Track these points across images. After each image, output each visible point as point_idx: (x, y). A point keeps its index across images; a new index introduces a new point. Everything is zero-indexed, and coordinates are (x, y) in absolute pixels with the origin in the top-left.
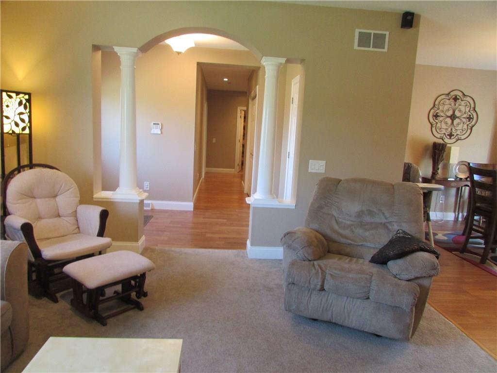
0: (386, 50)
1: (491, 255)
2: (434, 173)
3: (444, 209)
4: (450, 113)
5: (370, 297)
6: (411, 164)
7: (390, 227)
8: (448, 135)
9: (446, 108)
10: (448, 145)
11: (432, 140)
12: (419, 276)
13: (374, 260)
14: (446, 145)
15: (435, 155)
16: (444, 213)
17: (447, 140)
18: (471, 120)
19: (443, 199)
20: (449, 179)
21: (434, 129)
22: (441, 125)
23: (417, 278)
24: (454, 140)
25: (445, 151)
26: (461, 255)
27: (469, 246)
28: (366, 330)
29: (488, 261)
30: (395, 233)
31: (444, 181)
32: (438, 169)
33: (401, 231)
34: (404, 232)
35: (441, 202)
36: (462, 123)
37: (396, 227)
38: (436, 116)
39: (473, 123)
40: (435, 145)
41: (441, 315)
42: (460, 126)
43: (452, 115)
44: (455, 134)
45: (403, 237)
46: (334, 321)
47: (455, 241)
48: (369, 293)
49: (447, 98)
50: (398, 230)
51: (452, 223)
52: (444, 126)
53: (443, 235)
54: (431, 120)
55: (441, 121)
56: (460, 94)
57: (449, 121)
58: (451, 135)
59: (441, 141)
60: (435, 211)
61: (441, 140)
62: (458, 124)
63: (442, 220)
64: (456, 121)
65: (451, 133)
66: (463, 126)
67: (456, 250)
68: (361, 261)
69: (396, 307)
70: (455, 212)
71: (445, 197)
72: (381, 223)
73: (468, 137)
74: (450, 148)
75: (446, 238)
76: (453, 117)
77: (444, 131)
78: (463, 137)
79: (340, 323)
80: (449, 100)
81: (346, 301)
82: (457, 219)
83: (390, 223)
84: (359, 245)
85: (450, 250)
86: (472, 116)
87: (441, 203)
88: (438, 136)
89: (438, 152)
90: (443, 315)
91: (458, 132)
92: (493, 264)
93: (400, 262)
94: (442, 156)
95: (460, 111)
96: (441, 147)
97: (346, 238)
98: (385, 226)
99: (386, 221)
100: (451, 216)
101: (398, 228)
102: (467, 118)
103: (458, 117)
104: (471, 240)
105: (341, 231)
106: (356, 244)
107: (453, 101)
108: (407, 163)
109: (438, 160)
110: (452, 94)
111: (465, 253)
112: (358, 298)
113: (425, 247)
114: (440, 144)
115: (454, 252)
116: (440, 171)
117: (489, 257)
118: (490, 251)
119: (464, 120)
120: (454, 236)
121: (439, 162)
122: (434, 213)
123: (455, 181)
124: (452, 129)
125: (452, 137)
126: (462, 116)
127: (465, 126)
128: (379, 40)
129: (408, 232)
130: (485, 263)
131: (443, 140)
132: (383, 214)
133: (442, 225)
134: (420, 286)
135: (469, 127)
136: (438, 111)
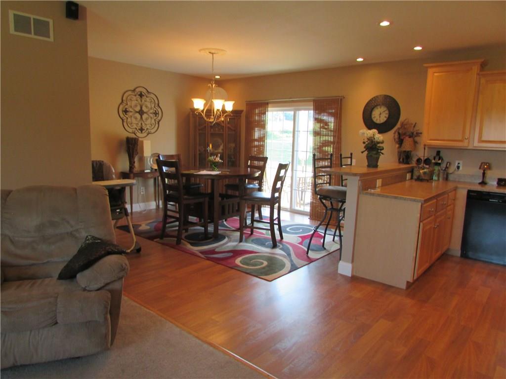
0: (51, 39)
1: (184, 235)
2: (132, 167)
3: (146, 199)
4: (138, 109)
5: (58, 321)
6: (103, 161)
7: (78, 235)
8: (139, 129)
9: (134, 103)
10: (140, 139)
11: (125, 134)
12: (109, 281)
13: (62, 277)
14: (138, 140)
15: (129, 150)
16: (147, 203)
17: (139, 134)
18: (157, 115)
19: (144, 191)
20: (146, 171)
21: (125, 124)
23: (107, 284)
24: (145, 134)
25: (137, 145)
26: (161, 241)
27: (168, 230)
28: (61, 358)
29: (182, 241)
30: (84, 240)
31: (141, 175)
32: (134, 163)
33: (89, 237)
34: (93, 237)
35: (142, 193)
36: (150, 118)
37: (84, 234)
38: (126, 111)
39: (159, 118)
40: (128, 139)
41: (143, 307)
42: (148, 121)
43: (140, 111)
44: (145, 129)
45: (92, 243)
46: (19, 364)
47: (156, 229)
48: (56, 318)
49: (134, 94)
50: (87, 237)
51: (154, 211)
52: (134, 121)
53: (146, 225)
54: (122, 115)
55: (131, 116)
56: (145, 91)
57: (138, 116)
58: (142, 130)
59: (133, 136)
60: (138, 203)
61: (133, 134)
62: (147, 119)
63: (145, 210)
64: (145, 116)
65: (142, 128)
66: (151, 121)
67: (156, 237)
68: (47, 281)
69: (89, 322)
70: (155, 200)
71: (146, 188)
72: (68, 233)
73: (157, 130)
74: (142, 142)
75: (148, 227)
76: (141, 112)
77: (135, 126)
78: (153, 131)
79: (27, 363)
80: (135, 96)
81: (30, 335)
82: (158, 206)
83: (77, 230)
84: (44, 263)
85: (151, 238)
86: (157, 112)
87: (143, 195)
88: (131, 131)
89: (132, 147)
90: (145, 307)
91: (148, 127)
92: (186, 243)
93: (87, 273)
94: (136, 150)
95: (146, 107)
96: (133, 141)
97: (27, 258)
98: (71, 235)
99: (71, 229)
100: (153, 205)
101: (86, 235)
102: (154, 113)
103: (146, 113)
104: (167, 225)
105: (19, 252)
106: (41, 262)
107: (139, 97)
108: (98, 161)
109: (133, 154)
110: (138, 90)
111: (165, 239)
112: (46, 327)
113: (112, 250)
114: (132, 139)
115: (155, 240)
116: (136, 164)
117: (183, 236)
118: (184, 231)
119: (151, 115)
120: (155, 224)
121: (134, 155)
122: (137, 204)
123: (152, 172)
124: (142, 124)
125: (143, 132)
126: (149, 111)
127: (153, 121)
128: (42, 28)
129: (97, 236)
130: (180, 244)
131: (135, 134)
132: (68, 222)
133: (145, 215)
134: (111, 291)
135: (157, 122)
136: (126, 107)
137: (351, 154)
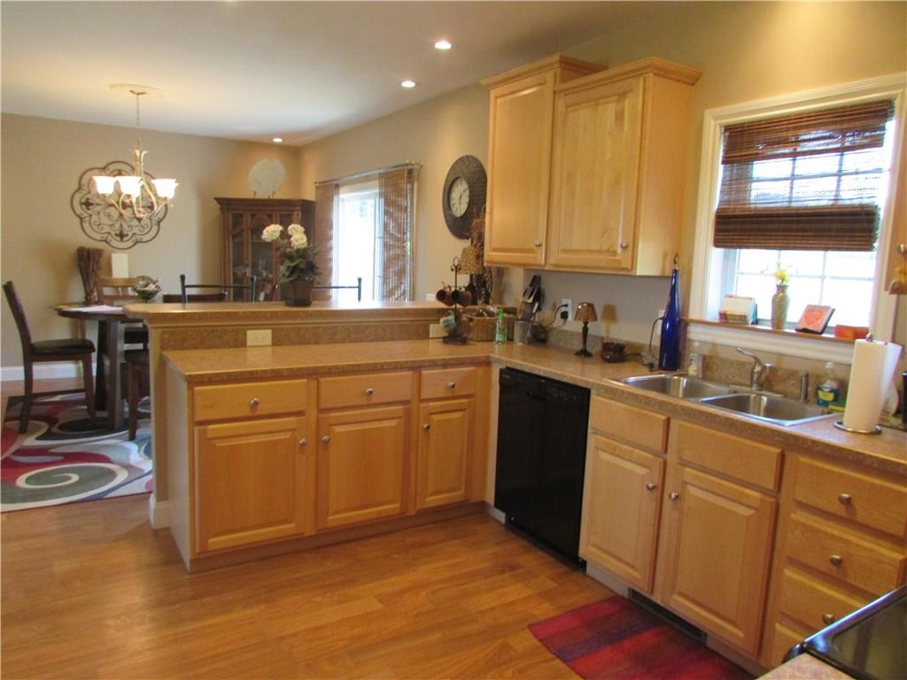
2: (87, 298)
8: (116, 235)
10: (117, 252)
14: (114, 252)
17: (117, 243)
21: (86, 225)
22: (99, 218)
24: (130, 243)
38: (87, 204)
39: (160, 215)
44: (130, 234)
52: (105, 220)
54: (79, 210)
55: (99, 213)
56: (128, 169)
57: (113, 211)
58: (121, 235)
59: (103, 246)
61: (104, 243)
65: (122, 232)
73: (153, 238)
77: (107, 229)
78: (145, 238)
88: (98, 237)
91: (135, 230)
102: (148, 207)
110: (112, 167)
124: (121, 226)
125: (125, 239)
127: (146, 220)
131: (107, 243)
135: (154, 222)
136: (88, 196)
137: (360, 280)
